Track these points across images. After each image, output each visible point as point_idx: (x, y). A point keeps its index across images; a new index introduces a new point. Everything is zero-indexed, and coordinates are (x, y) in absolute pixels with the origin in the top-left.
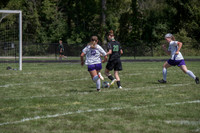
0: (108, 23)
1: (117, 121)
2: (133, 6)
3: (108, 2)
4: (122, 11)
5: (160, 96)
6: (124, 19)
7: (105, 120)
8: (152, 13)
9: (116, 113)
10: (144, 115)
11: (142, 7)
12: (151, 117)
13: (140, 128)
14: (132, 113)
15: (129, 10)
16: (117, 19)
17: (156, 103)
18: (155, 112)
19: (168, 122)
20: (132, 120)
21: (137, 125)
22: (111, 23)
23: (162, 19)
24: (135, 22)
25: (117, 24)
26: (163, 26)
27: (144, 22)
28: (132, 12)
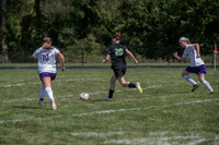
0: (8, 26)
1: (19, 135)
2: (37, 7)
3: (8, 3)
4: (24, 14)
5: (67, 106)
6: (26, 22)
7: (5, 134)
8: (58, 16)
9: (18, 125)
10: (48, 127)
11: (46, 9)
12: (57, 129)
13: (44, 141)
14: (35, 125)
15: (32, 12)
16: (18, 21)
17: (61, 113)
18: (61, 124)
19: (75, 134)
20: (35, 132)
21: (41, 138)
22: (12, 27)
23: (68, 23)
24: (39, 26)
25: (19, 28)
26: (70, 31)
27: (49, 26)
28: (35, 14)
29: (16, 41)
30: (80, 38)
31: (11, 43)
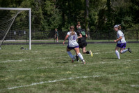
0: (90, 16)
1: (97, 85)
2: (108, 4)
3: (90, 2)
4: (100, 8)
5: (127, 67)
6: (101, 13)
7: (89, 85)
8: (121, 9)
9: (97, 79)
10: (115, 81)
11: (114, 5)
12: (121, 82)
13: (113, 90)
14: (107, 79)
15: (105, 7)
16: (96, 13)
17: (124, 72)
18: (123, 79)
19: (133, 86)
20: (107, 84)
21: (111, 88)
22: (93, 16)
23: (128, 14)
24: (109, 16)
25: (97, 17)
26: (129, 19)
27: (116, 15)
28: (107, 8)
29: (95, 25)
30: (135, 23)
31: (92, 27)
